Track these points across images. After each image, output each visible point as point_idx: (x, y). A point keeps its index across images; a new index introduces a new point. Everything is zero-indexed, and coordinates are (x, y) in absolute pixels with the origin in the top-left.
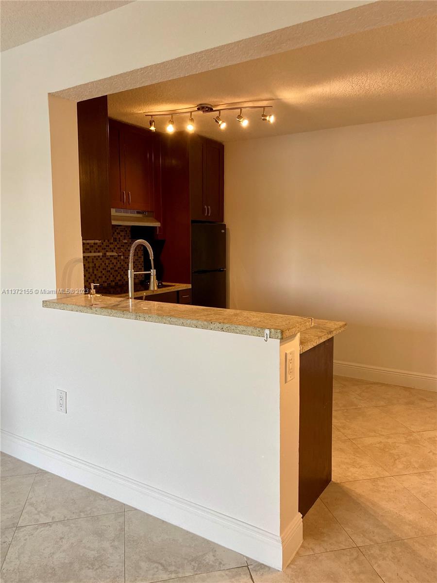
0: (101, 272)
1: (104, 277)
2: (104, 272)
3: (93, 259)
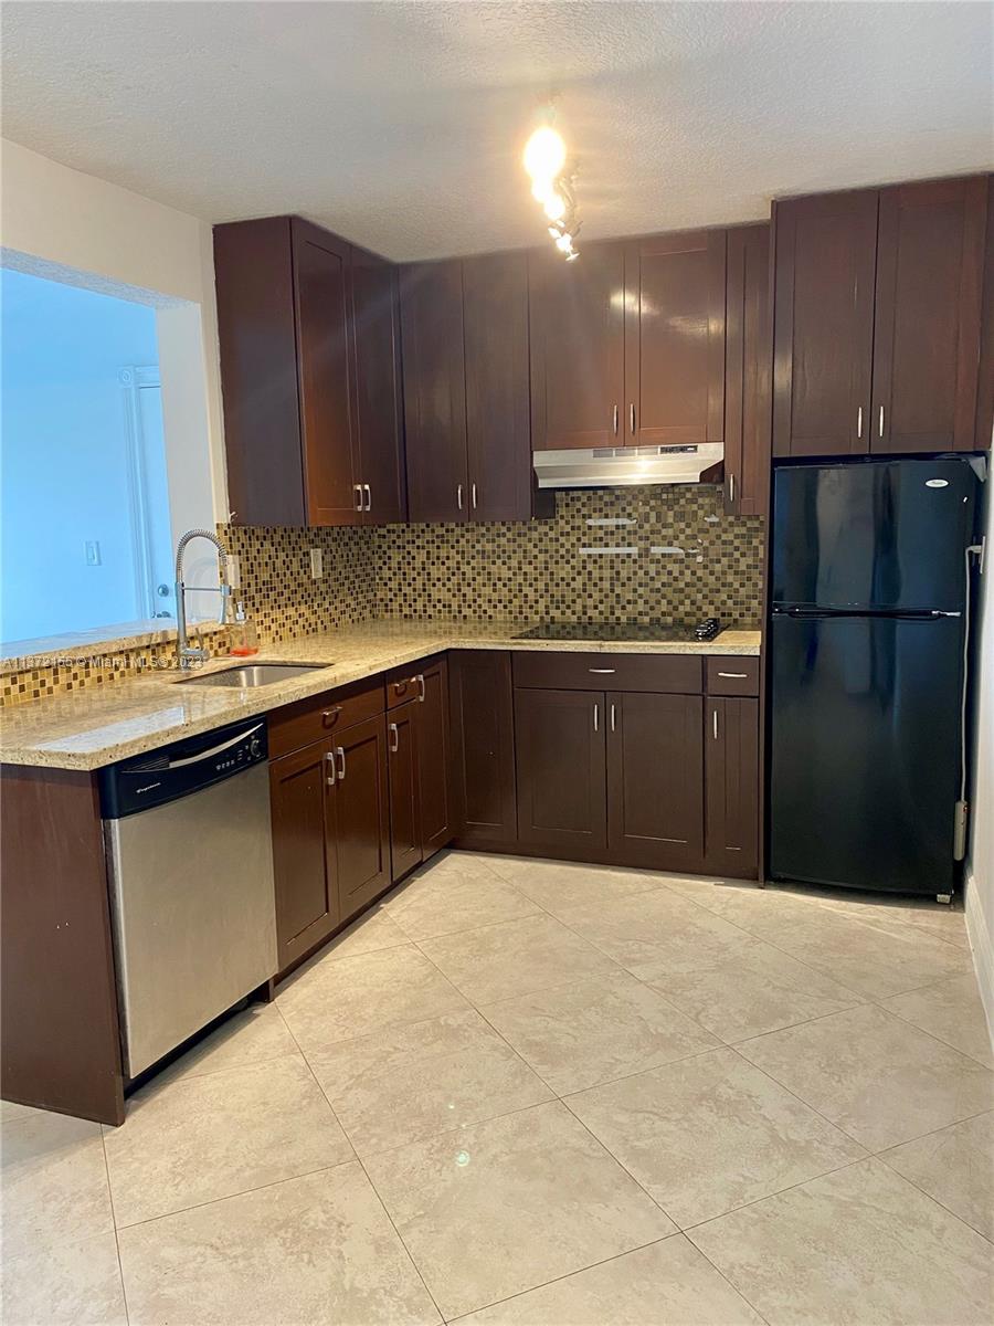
0: (635, 591)
1: (641, 602)
2: (641, 590)
3: (612, 561)
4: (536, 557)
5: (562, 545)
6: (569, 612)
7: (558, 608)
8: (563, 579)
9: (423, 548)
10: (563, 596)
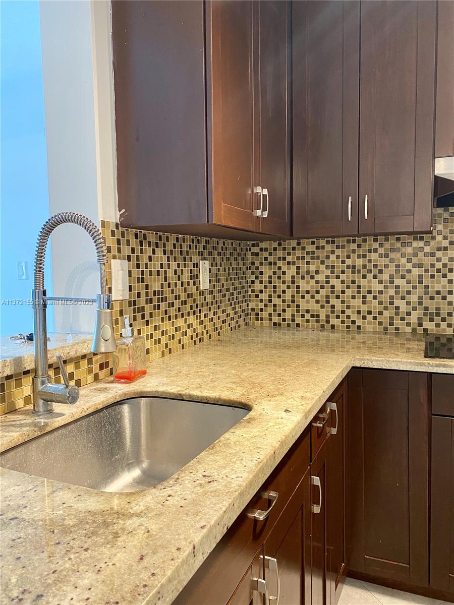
4: (409, 271)
5: (439, 260)
6: (444, 325)
7: (432, 320)
8: (438, 293)
9: (294, 263)
10: (438, 309)
